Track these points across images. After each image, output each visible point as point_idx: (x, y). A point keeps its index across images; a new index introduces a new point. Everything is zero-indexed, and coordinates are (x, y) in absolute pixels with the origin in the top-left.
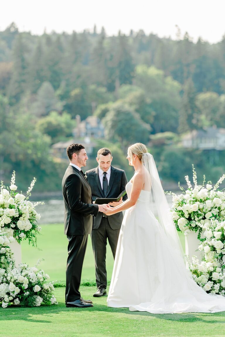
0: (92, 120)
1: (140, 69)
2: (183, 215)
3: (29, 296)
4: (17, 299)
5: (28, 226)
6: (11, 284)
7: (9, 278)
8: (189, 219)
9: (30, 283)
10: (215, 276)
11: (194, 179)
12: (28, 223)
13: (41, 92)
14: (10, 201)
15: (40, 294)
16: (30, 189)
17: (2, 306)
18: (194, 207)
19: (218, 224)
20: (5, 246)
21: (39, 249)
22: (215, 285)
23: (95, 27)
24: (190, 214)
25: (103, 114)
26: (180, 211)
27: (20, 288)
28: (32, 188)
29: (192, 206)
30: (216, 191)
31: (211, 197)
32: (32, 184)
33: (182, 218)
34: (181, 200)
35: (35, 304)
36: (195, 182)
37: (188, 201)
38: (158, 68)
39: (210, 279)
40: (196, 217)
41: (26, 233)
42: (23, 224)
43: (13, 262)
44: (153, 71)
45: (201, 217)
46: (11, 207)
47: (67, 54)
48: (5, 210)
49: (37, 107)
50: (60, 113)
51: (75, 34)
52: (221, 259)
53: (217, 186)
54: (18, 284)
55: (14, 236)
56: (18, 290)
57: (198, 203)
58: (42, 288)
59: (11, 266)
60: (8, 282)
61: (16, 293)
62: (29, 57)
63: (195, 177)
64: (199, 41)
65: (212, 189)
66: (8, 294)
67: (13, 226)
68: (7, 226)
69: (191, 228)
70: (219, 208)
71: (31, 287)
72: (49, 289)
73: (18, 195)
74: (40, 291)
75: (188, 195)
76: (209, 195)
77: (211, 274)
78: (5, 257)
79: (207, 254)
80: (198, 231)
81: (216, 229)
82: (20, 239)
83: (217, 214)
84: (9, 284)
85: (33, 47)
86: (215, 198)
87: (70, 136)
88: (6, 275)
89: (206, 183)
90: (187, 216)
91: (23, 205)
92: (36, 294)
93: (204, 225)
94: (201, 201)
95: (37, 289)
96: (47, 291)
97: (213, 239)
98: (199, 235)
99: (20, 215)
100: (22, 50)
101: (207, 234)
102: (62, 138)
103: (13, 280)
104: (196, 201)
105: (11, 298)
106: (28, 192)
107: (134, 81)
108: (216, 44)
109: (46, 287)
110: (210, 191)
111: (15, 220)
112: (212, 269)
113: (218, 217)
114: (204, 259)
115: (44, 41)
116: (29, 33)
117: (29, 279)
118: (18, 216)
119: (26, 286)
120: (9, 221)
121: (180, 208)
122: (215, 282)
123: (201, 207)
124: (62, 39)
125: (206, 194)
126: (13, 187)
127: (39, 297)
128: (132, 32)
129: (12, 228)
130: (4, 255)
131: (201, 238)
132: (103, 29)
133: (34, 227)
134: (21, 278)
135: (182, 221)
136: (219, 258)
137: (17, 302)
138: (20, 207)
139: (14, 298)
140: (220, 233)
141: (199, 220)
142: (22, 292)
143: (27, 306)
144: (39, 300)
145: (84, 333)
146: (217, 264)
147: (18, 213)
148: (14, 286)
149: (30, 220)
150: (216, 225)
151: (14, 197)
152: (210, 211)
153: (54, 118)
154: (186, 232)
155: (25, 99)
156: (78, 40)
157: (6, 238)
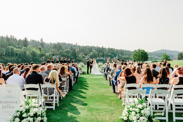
0: (88, 56)
1: (93, 50)
13: (82, 53)
21: (85, 69)
25: (89, 55)
32: (84, 62)
44: (94, 51)
49: (81, 54)
53: (102, 63)
58: (85, 72)
63: (100, 62)
64: (99, 47)
79: (101, 69)
82: (83, 68)
100: (80, 48)
108: (101, 48)
111: (82, 66)
115: (82, 47)
123: (100, 65)
126: (82, 62)
132: (89, 46)
134: (83, 71)
138: (83, 64)
142: (83, 73)
149: (84, 66)
153: (83, 56)
154: (99, 67)
155: (80, 53)
156: (86, 47)
157: (81, 67)
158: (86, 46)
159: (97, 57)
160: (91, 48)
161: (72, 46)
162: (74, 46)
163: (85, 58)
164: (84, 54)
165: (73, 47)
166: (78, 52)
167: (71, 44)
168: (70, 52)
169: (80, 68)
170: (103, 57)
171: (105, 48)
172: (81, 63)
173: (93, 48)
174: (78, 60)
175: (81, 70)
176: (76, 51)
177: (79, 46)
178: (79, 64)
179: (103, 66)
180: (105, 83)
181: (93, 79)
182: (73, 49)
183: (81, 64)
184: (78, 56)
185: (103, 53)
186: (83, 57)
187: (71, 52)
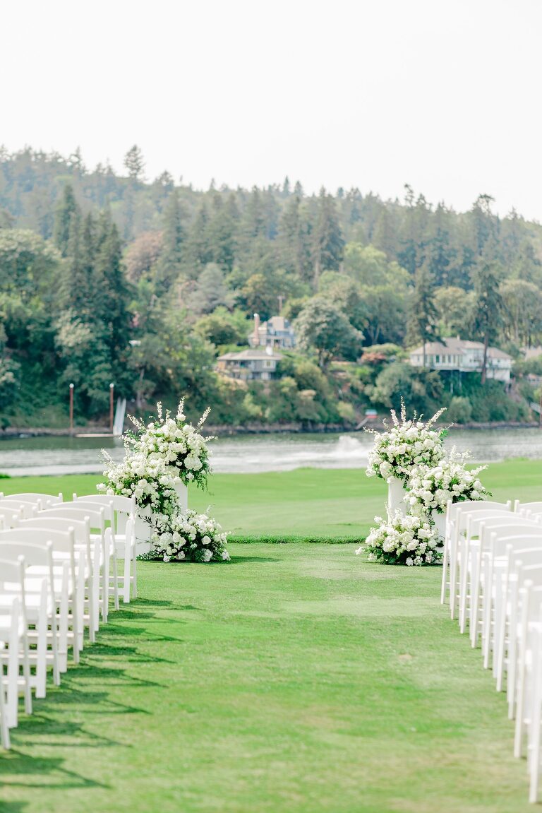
0: (278, 322)
1: (349, 247)
2: (386, 458)
3: (196, 549)
4: (182, 552)
5: (197, 465)
6: (176, 534)
7: (173, 527)
8: (394, 464)
9: (198, 534)
10: (421, 534)
11: (402, 416)
12: (198, 461)
13: (204, 277)
14: (177, 433)
15: (210, 547)
16: (202, 420)
17: (164, 559)
18: (401, 449)
19: (428, 470)
20: (169, 487)
21: (210, 494)
22: (421, 544)
23: (287, 181)
24: (395, 458)
25: (294, 313)
26: (383, 454)
27: (186, 538)
28: (204, 420)
29: (398, 448)
30: (428, 431)
31: (421, 437)
32: (205, 415)
33: (385, 462)
34: (385, 440)
35: (203, 559)
36: (403, 418)
37: (393, 442)
38: (378, 248)
39: (415, 537)
40: (402, 461)
41: (194, 473)
42: (192, 462)
43: (178, 508)
44: (371, 253)
45: (409, 462)
46: (177, 441)
47: (243, 222)
48: (171, 445)
49: (197, 300)
50: (231, 310)
51: (256, 192)
52: (430, 513)
53: (429, 424)
54: (183, 534)
55: (181, 476)
56: (183, 541)
57: (406, 444)
58: (212, 540)
59: (176, 512)
60: (171, 532)
61: (181, 545)
62: (188, 225)
63: (403, 413)
64: (440, 208)
65: (423, 428)
66: (172, 545)
67: (179, 464)
68: (172, 464)
69: (396, 474)
70: (431, 452)
71: (199, 537)
72: (221, 542)
73: (186, 427)
74: (210, 544)
75: (393, 435)
76: (420, 435)
77: (416, 531)
78: (169, 502)
79: (413, 506)
80: (404, 478)
81: (425, 477)
82: (187, 480)
83: (428, 459)
84: (173, 533)
85: (195, 210)
86: (427, 440)
87: (244, 344)
88: (169, 523)
89: (416, 421)
90: (391, 460)
91: (192, 439)
92: (205, 546)
93: (412, 471)
94: (409, 442)
95: (206, 540)
96: (219, 543)
97: (421, 489)
98: (405, 484)
99: (189, 451)
100: (178, 214)
101: (413, 482)
102: (234, 347)
103: (177, 529)
104: (404, 442)
105: (175, 551)
106: (199, 424)
107: (342, 265)
108: (464, 214)
109: (217, 538)
110: (421, 430)
111: (182, 457)
112: (418, 525)
113: (428, 463)
114: (409, 514)
115: (211, 201)
116: (189, 189)
117: (197, 528)
118: (185, 452)
119: (192, 537)
120: (174, 457)
121: (383, 450)
122: (421, 541)
123: (409, 449)
124: (238, 200)
125: (416, 434)
126: (181, 417)
127: (208, 551)
128: (341, 190)
129: (179, 467)
130: (169, 498)
131: (407, 487)
132: (298, 184)
133: (204, 466)
134: (187, 527)
135: (385, 466)
136: (428, 511)
137: (182, 556)
138: (189, 442)
139: (179, 551)
140: (431, 482)
141: (406, 466)
142: (188, 543)
143: (193, 560)
144: (208, 554)
145: (262, 589)
146: (425, 519)
147: (185, 449)
148: (179, 535)
149: (199, 457)
150: (426, 472)
151: (181, 429)
152: (420, 454)
153: (221, 318)
154: (390, 480)
155: (180, 285)
156: (261, 202)
157: (171, 478)
158: (263, 185)
159: (398, 340)
160: (331, 222)
161: (77, 194)
162: (106, 183)
163: (244, 355)
164: (230, 297)
165: (88, 206)
166: (146, 264)
167: (56, 165)
168: (51, 263)
169: (151, 489)
170: (490, 341)
171: (515, 222)
172: (168, 428)
173: (355, 216)
174: (150, 372)
175: (161, 509)
176: (129, 258)
177: (165, 187)
178: (147, 441)
179: (437, 472)
180: (440, 679)
181: (305, 623)
182: (90, 222)
183: (165, 430)
184: (152, 326)
185: (490, 283)
186: (222, 337)
187: (65, 264)
